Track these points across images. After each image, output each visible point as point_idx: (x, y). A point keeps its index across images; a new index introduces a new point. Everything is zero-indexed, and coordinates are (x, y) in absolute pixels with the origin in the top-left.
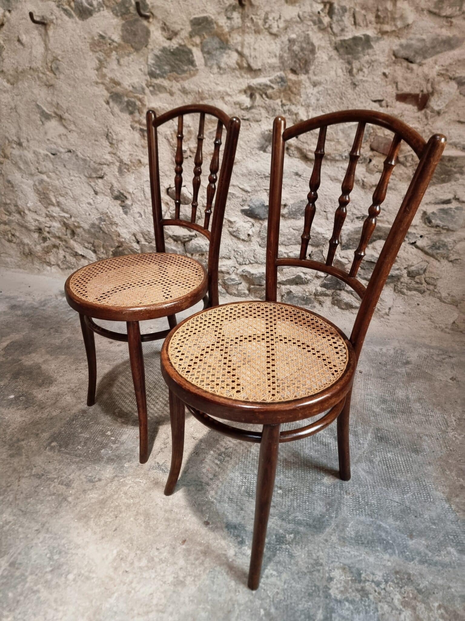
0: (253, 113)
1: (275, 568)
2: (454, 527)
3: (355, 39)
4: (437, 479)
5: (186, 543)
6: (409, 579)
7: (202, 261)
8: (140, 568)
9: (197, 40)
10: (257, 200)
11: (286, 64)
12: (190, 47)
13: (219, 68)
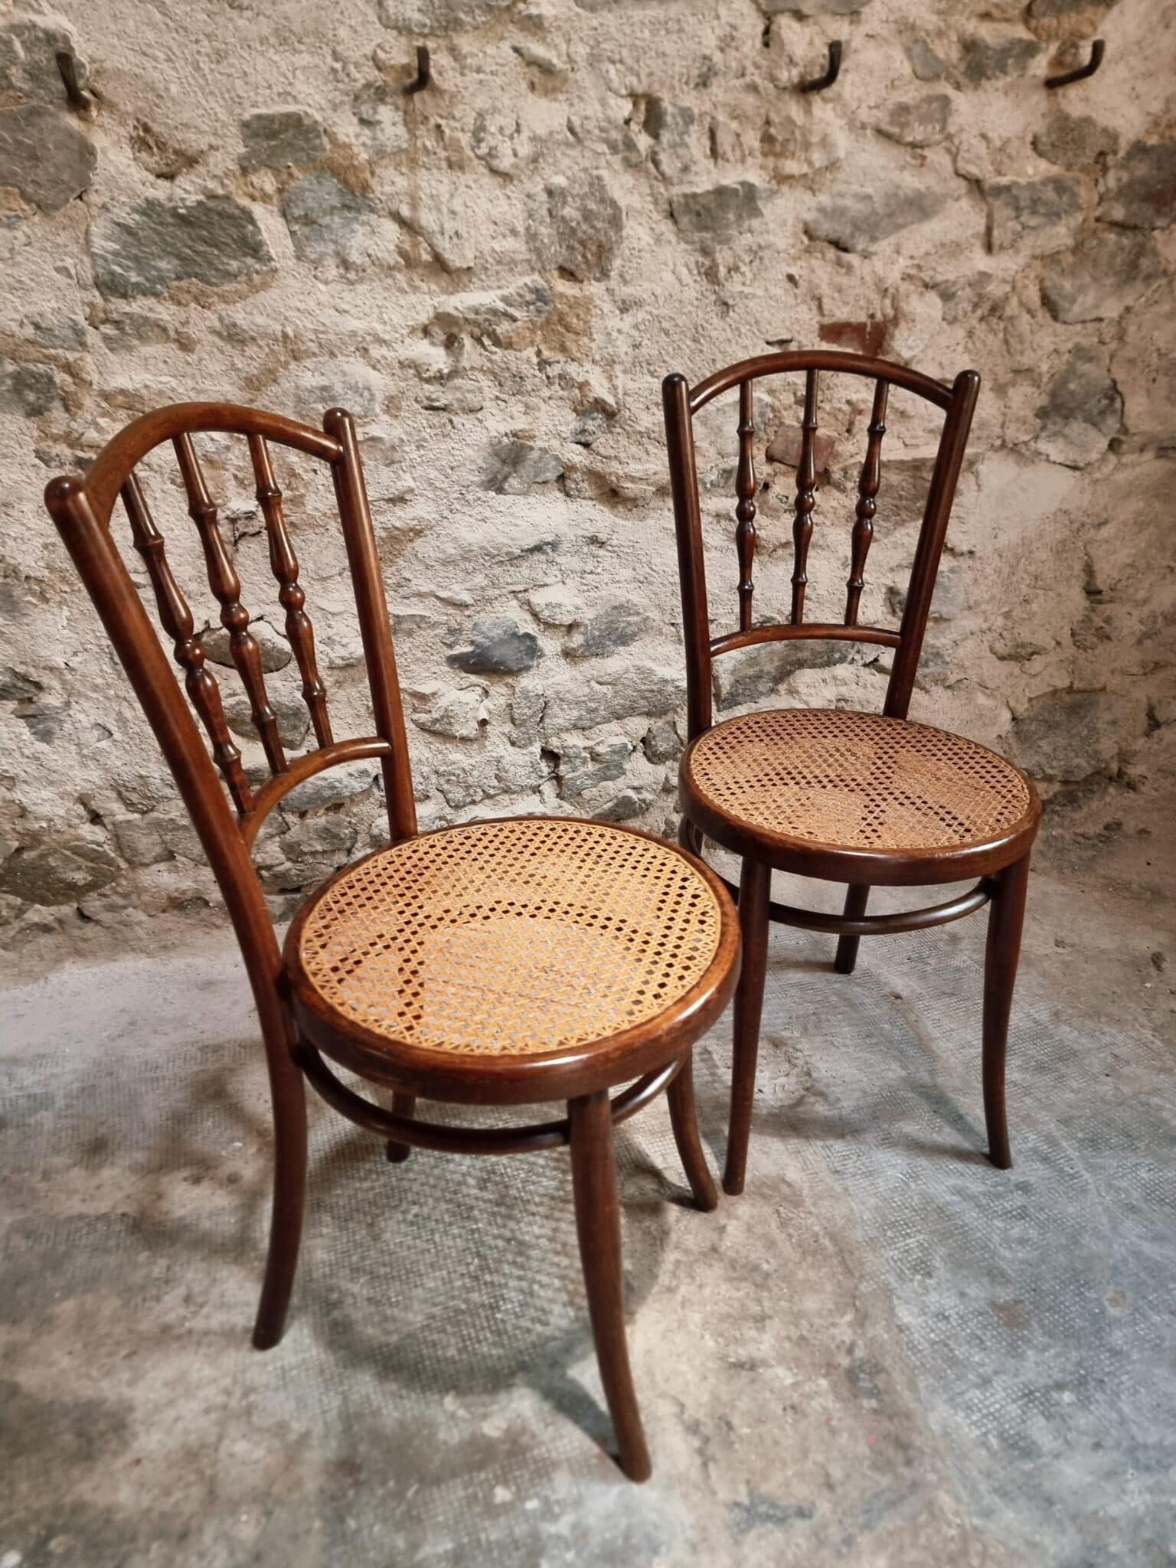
0: (458, 389)
3: (720, 192)
9: (267, 182)
10: (495, 625)
11: (546, 254)
12: (244, 202)
13: (345, 264)
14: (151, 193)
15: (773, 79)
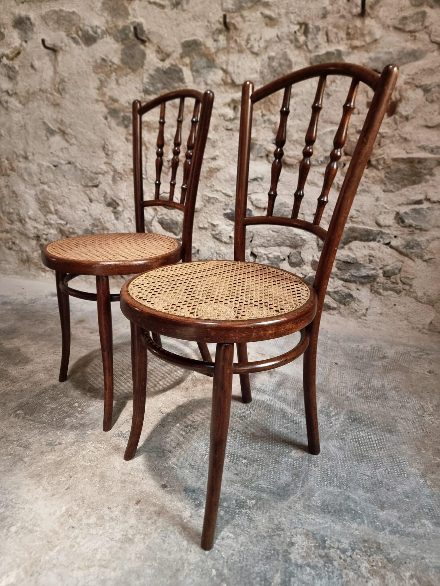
0: (236, 123)
1: (232, 530)
2: (429, 501)
3: (328, 54)
4: (412, 456)
5: (140, 504)
6: (378, 548)
8: (88, 525)
9: (187, 60)
12: (180, 66)
13: (206, 84)
14: (158, 65)
15: (351, 13)
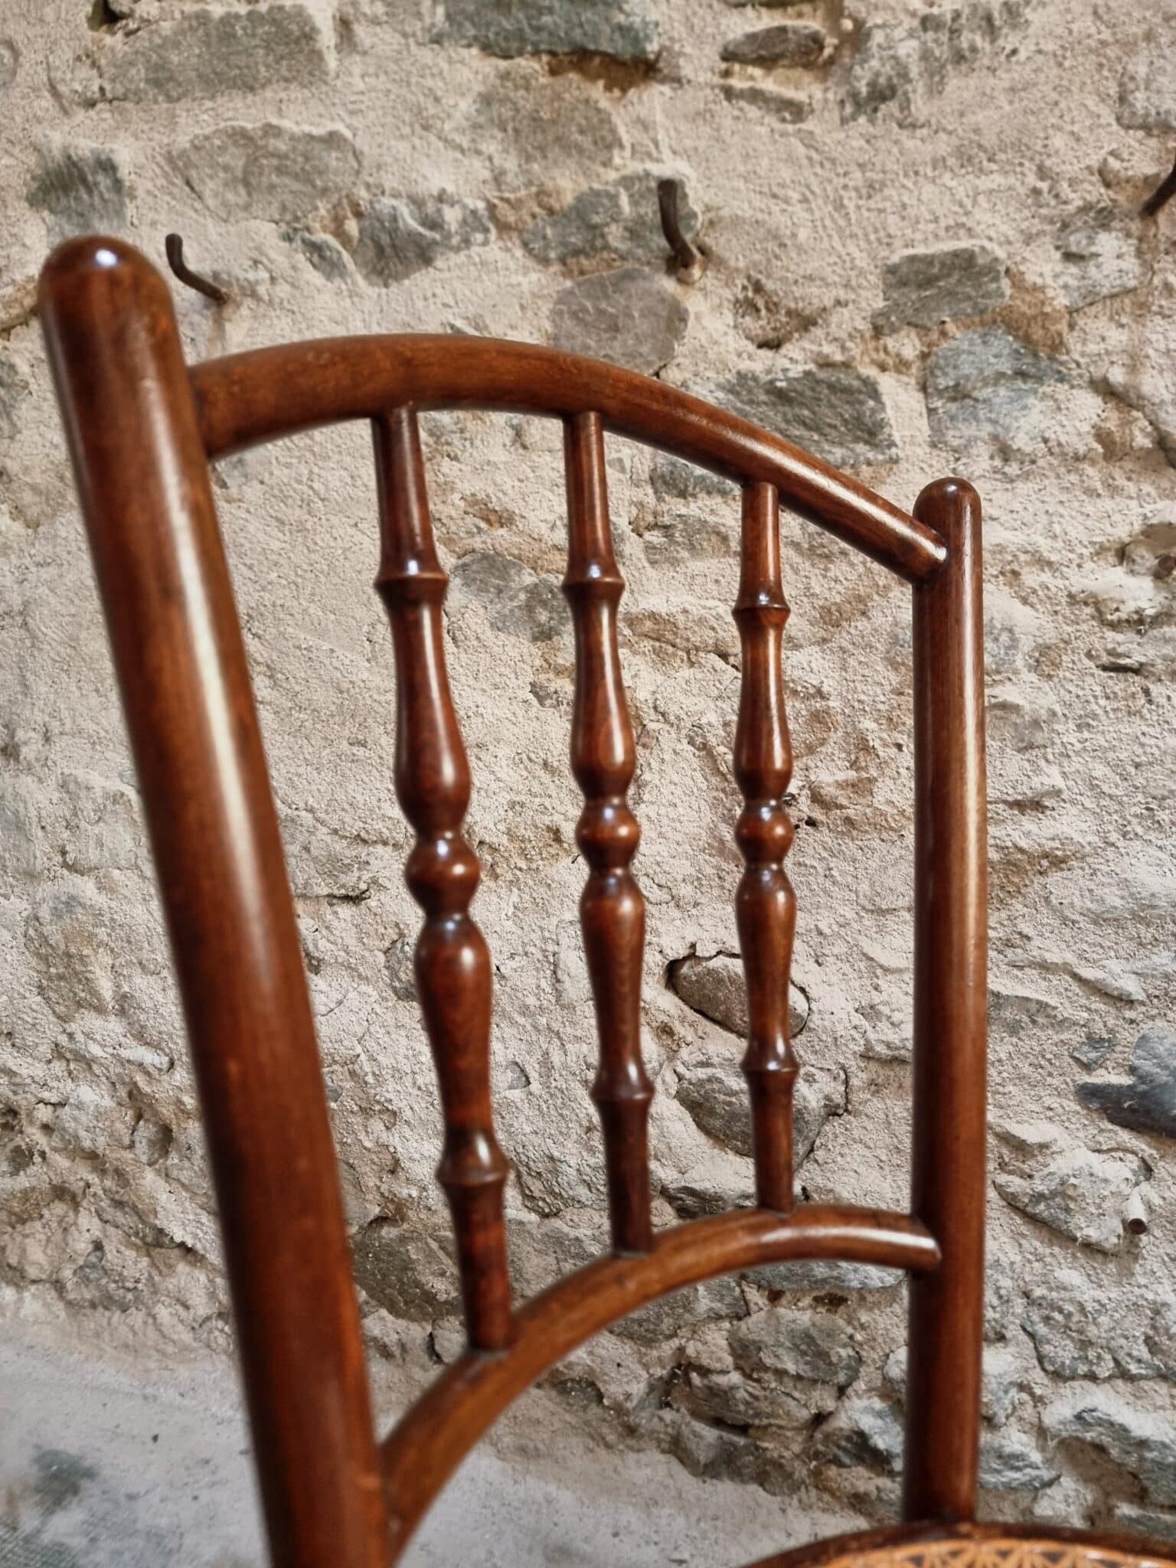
0: (1167, 640)
7: (830, 1335)
9: (908, 346)
12: (871, 372)
13: (1005, 452)
14: (745, 365)
